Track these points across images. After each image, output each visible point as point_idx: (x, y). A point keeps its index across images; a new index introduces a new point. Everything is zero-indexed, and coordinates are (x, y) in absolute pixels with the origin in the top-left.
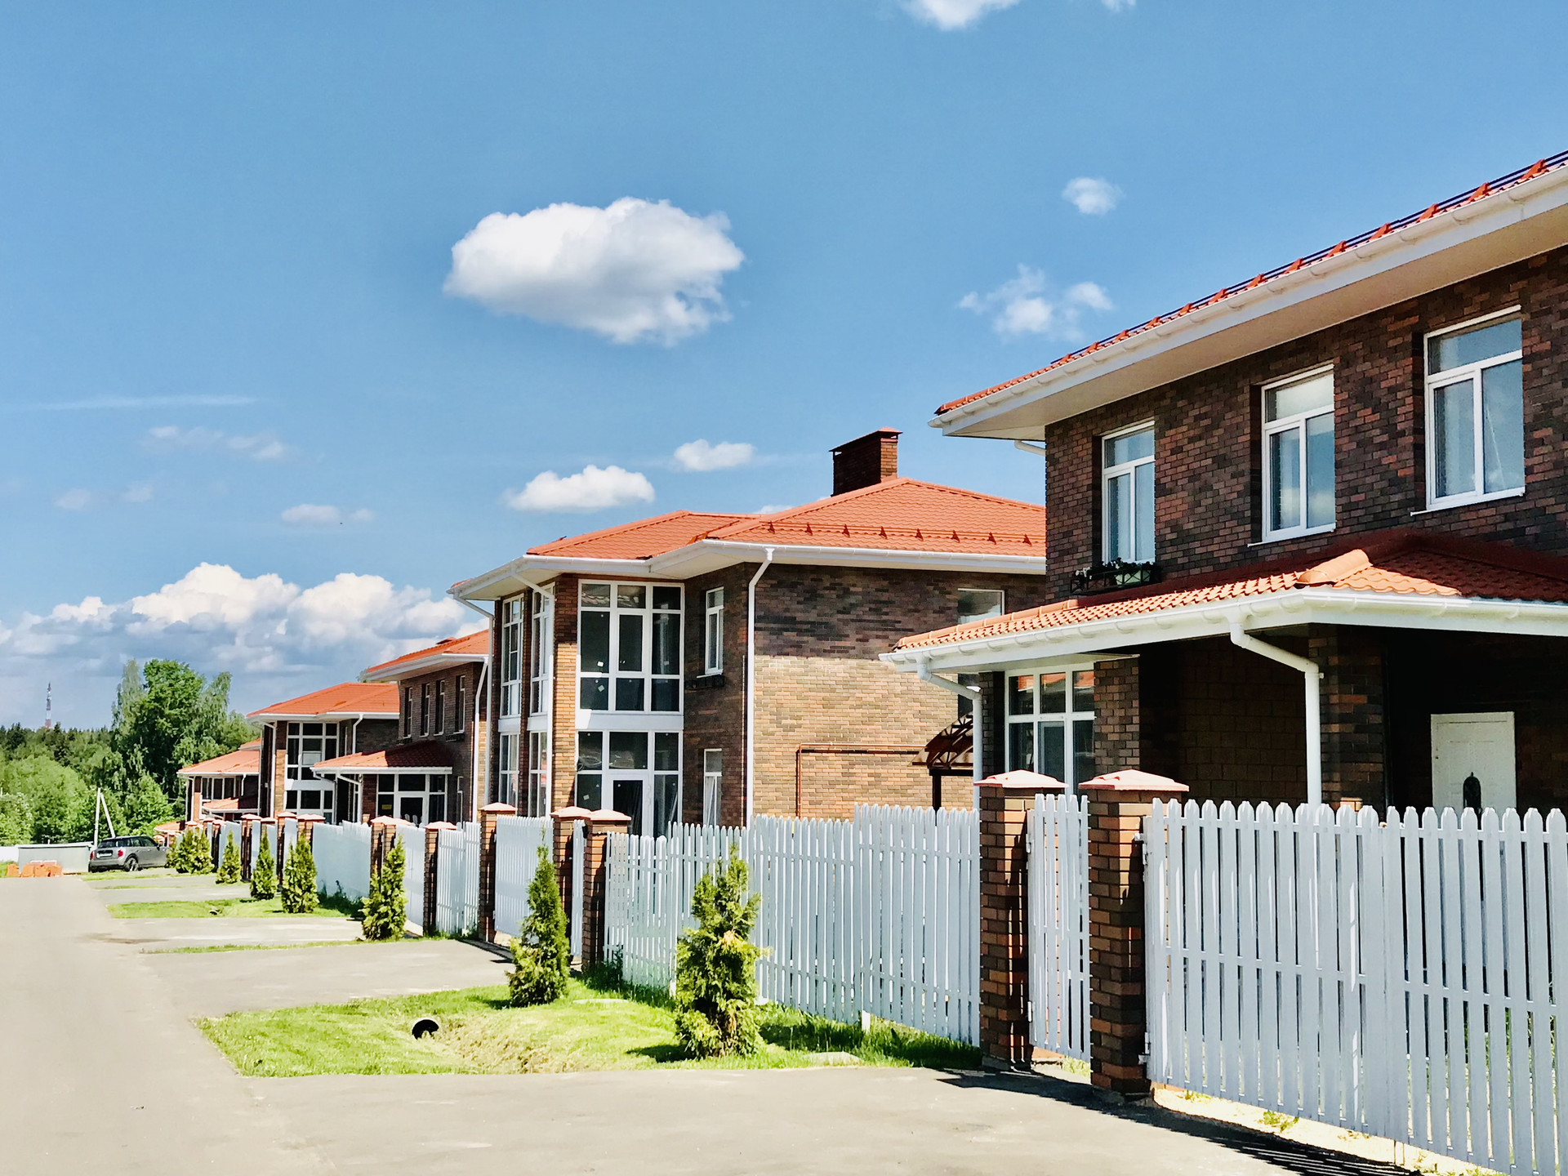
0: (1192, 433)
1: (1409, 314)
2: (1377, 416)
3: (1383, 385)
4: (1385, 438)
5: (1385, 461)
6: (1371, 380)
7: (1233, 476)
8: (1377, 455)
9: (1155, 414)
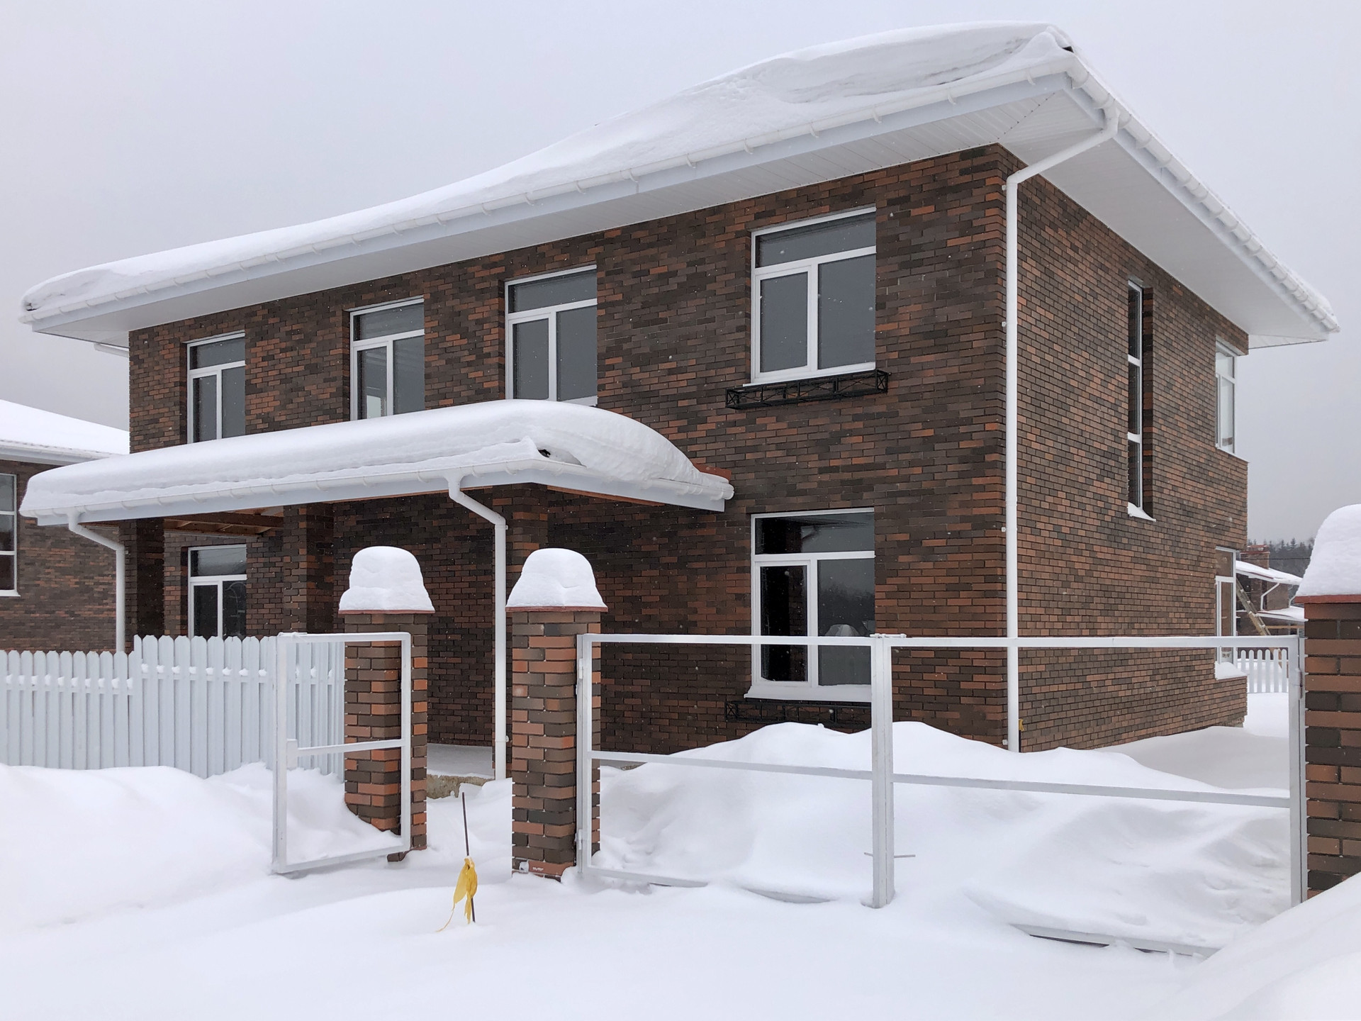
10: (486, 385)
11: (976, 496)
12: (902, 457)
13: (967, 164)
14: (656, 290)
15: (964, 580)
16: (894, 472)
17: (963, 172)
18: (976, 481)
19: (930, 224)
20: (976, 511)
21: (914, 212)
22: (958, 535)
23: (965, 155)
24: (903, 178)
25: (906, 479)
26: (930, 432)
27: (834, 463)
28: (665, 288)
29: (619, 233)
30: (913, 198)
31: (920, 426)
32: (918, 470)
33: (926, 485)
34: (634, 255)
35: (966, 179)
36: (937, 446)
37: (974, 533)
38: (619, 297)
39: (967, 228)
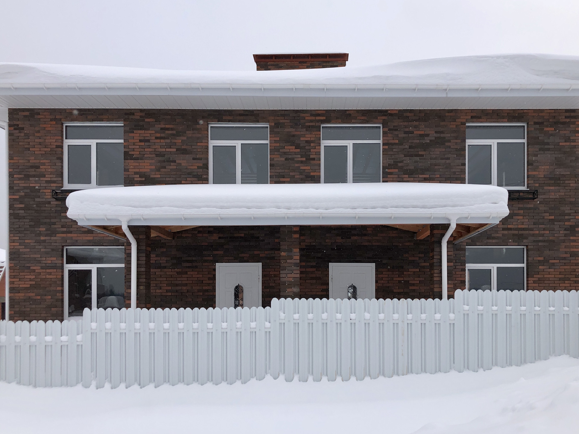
0: (158, 135)
1: (319, 115)
2: (298, 150)
3: (302, 139)
4: (304, 159)
5: (302, 168)
6: (294, 136)
7: (194, 159)
8: (297, 165)
9: (124, 121)
10: (312, 174)
11: (572, 244)
12: (540, 226)
13: (567, 114)
14: (418, 141)
15: (567, 276)
16: (537, 232)
17: (566, 117)
18: (572, 238)
19: (552, 135)
20: (572, 250)
21: (546, 129)
22: (565, 258)
23: (567, 111)
24: (540, 114)
25: (543, 235)
26: (553, 217)
27: (509, 226)
28: (421, 141)
29: (397, 112)
30: (545, 123)
31: (548, 214)
32: (548, 232)
33: (551, 238)
34: (406, 123)
35: (568, 120)
36: (556, 223)
37: (572, 258)
38: (397, 141)
39: (567, 139)
